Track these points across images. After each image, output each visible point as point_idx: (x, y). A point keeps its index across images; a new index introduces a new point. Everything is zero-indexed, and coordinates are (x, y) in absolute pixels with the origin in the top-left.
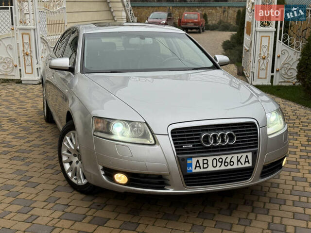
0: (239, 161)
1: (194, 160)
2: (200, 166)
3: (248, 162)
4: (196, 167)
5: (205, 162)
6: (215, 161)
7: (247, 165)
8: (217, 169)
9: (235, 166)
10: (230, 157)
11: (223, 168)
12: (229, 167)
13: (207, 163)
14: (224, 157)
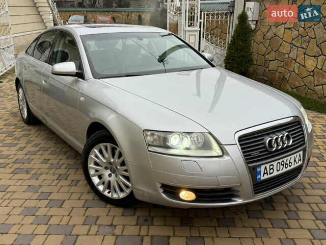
0: (295, 160)
1: (263, 167)
2: (267, 173)
3: (300, 160)
4: (264, 174)
5: (271, 167)
6: (279, 164)
7: (300, 163)
8: (280, 172)
9: (293, 167)
10: (289, 158)
11: (285, 170)
12: (289, 168)
13: (273, 169)
14: (285, 160)
